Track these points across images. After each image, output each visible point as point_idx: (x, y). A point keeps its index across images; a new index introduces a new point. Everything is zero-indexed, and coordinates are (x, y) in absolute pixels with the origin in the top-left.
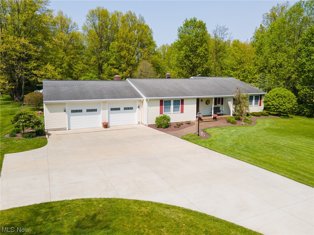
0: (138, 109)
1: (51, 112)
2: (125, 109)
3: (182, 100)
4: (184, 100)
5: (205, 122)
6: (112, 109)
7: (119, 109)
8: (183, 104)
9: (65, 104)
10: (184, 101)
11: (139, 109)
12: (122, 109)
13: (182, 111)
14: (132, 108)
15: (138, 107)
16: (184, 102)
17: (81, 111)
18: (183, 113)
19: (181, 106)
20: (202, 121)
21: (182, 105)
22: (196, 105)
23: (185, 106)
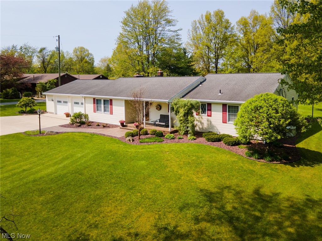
2: (82, 104)
3: (111, 100)
6: (75, 103)
7: (78, 103)
10: (113, 102)
17: (61, 102)
18: (112, 114)
19: (110, 107)
22: (124, 107)
23: (114, 107)
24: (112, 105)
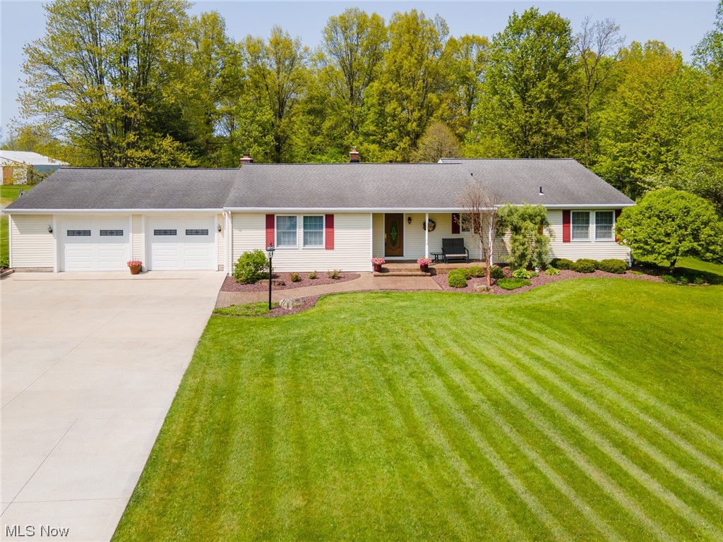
0: (217, 234)
1: (22, 232)
2: (189, 232)
3: (330, 218)
4: (335, 217)
5: (393, 275)
6: (157, 232)
7: (173, 232)
8: (332, 227)
9: (51, 216)
10: (335, 220)
11: (220, 234)
12: (181, 232)
13: (330, 245)
14: (205, 232)
15: (217, 230)
16: (335, 222)
17: (87, 233)
18: (333, 248)
19: (326, 232)
20: (382, 274)
21: (330, 230)
22: (371, 229)
23: (338, 233)
24: (333, 227)
